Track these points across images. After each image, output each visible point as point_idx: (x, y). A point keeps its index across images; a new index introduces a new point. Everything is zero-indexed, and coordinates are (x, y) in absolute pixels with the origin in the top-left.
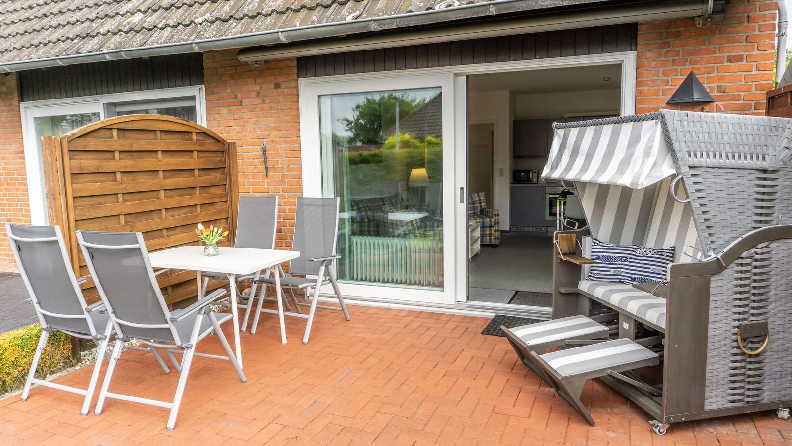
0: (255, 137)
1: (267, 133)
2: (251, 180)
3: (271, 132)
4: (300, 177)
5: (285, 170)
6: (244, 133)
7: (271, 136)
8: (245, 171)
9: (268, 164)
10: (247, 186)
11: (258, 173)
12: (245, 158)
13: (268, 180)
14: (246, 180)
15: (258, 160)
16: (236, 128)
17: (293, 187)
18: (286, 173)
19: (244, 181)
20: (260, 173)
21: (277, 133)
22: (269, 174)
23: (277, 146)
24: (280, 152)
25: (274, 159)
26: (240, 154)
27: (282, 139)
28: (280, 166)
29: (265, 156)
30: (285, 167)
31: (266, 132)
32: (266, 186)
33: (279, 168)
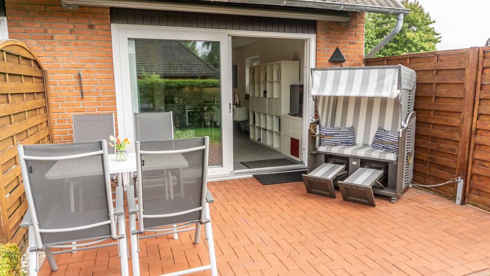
0: (69, 67)
1: (82, 64)
2: (66, 102)
3: (86, 63)
4: (114, 98)
5: (100, 94)
6: (55, 63)
7: (86, 67)
8: (58, 95)
9: (83, 89)
10: (60, 107)
11: (72, 97)
12: (58, 84)
13: (84, 102)
14: (60, 103)
15: (73, 86)
16: (48, 58)
17: (108, 106)
18: (101, 96)
19: (58, 103)
20: (74, 97)
21: (92, 64)
22: (84, 97)
23: (92, 74)
24: (95, 79)
25: (90, 85)
26: (52, 80)
27: (97, 69)
28: (95, 90)
29: (80, 83)
30: (101, 91)
31: (80, 63)
32: (82, 107)
33: (95, 92)
